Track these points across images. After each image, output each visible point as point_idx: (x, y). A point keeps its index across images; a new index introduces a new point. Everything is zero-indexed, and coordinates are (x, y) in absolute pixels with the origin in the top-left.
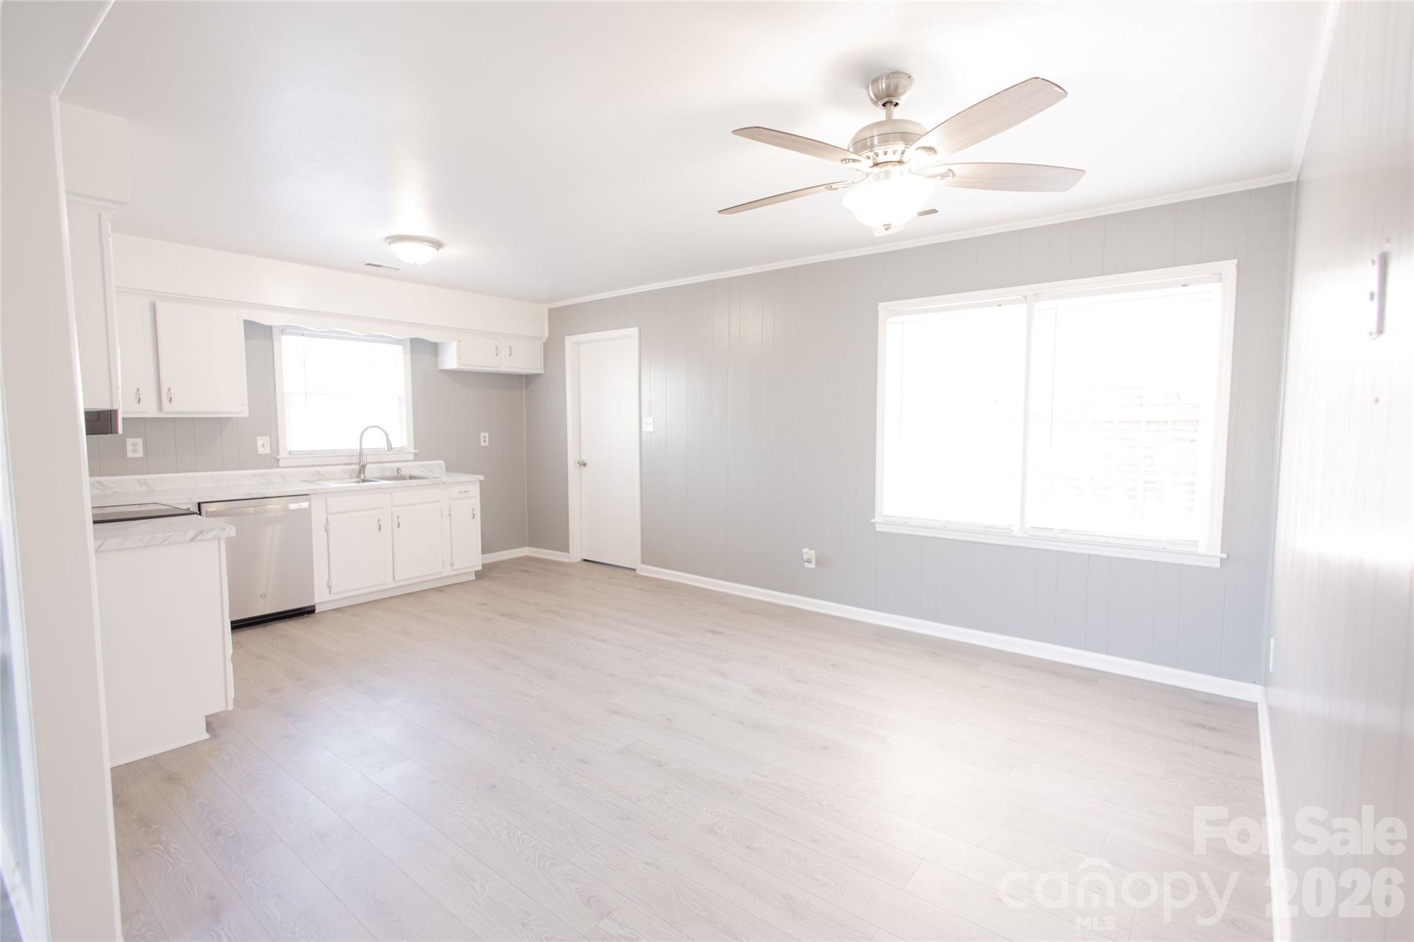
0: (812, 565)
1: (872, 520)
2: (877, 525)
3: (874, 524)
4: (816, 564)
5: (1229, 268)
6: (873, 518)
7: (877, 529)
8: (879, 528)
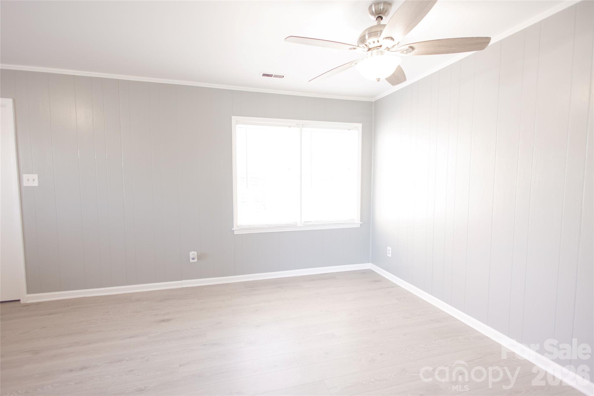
0: (196, 260)
1: (233, 229)
2: (235, 231)
3: (233, 231)
4: (198, 259)
5: (360, 126)
6: (233, 228)
7: (235, 234)
8: (236, 233)
